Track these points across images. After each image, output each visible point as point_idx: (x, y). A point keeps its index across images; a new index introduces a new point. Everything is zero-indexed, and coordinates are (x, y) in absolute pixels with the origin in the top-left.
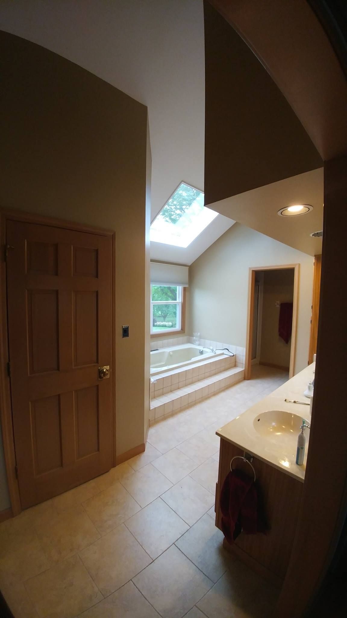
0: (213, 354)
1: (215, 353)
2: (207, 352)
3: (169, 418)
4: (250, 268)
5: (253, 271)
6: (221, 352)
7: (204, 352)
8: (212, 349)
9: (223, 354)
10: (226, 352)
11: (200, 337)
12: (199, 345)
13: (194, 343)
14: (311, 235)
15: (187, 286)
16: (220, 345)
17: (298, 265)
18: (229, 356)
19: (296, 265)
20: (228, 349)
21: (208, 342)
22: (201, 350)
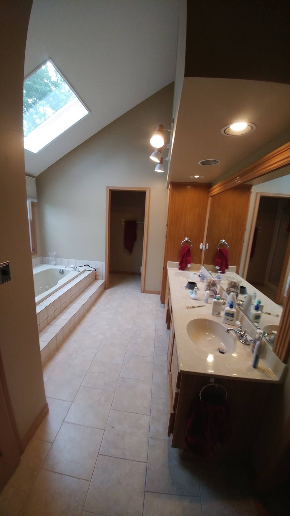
0: (77, 273)
1: (79, 271)
2: (69, 272)
3: (55, 354)
4: (107, 187)
5: (110, 190)
6: (84, 268)
7: (65, 272)
8: (73, 267)
9: (85, 270)
10: (87, 268)
11: (56, 256)
12: (55, 265)
13: (50, 263)
14: (199, 163)
15: (35, 201)
16: (79, 262)
17: (149, 189)
18: (92, 271)
19: (147, 188)
20: (88, 264)
21: (65, 260)
22: (61, 270)
